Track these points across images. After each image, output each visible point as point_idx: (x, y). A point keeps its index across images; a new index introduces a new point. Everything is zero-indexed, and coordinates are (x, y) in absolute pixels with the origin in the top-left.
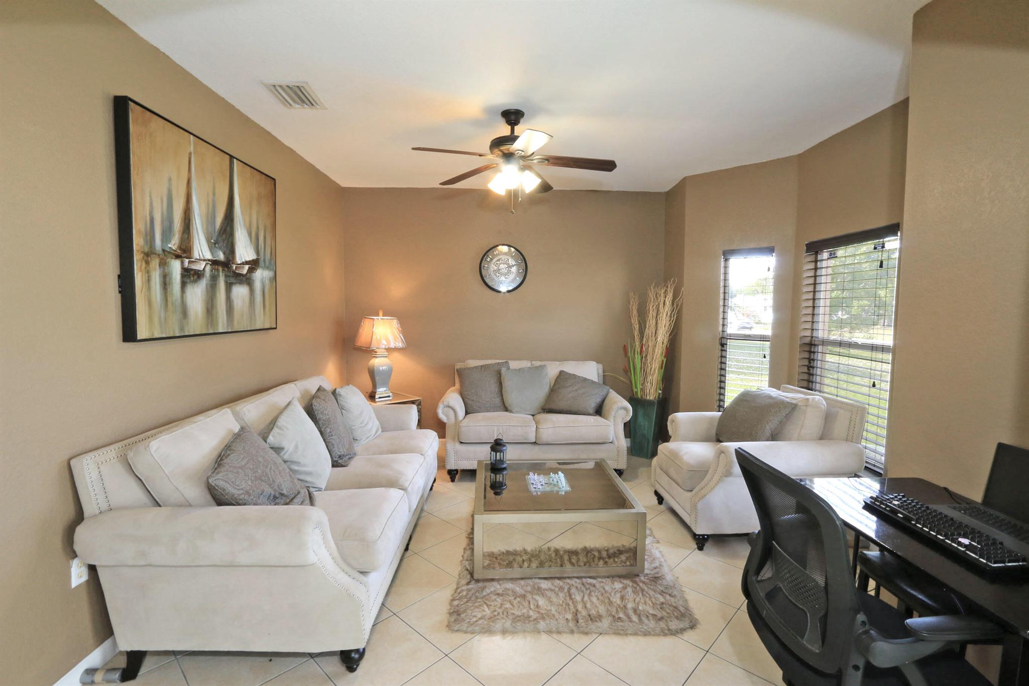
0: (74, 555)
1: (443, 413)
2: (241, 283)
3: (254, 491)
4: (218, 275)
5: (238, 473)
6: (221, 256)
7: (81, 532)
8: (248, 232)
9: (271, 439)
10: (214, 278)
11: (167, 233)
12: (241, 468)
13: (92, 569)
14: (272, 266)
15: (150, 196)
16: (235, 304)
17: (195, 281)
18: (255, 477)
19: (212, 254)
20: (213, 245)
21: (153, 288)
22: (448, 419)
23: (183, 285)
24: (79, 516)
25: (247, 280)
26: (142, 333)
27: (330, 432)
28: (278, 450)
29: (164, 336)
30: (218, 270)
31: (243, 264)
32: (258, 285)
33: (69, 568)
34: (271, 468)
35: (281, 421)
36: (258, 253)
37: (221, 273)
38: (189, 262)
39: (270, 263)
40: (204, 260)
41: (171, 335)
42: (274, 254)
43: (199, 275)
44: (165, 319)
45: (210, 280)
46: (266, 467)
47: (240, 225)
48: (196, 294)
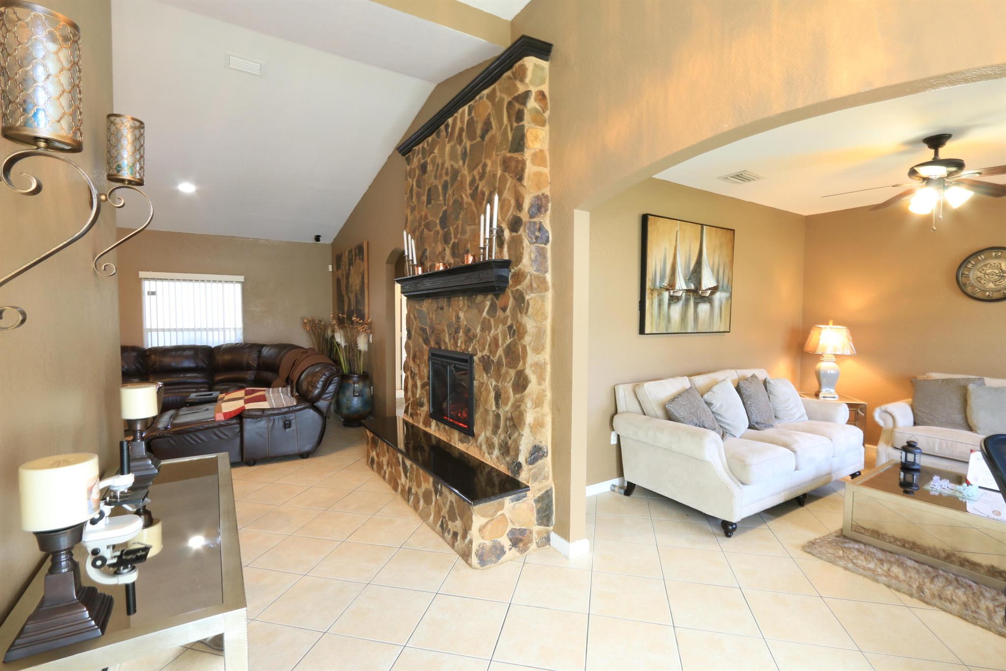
0: (613, 430)
1: (880, 417)
2: (705, 302)
3: (687, 418)
4: (690, 298)
5: (681, 407)
6: (692, 287)
7: (615, 417)
8: (711, 269)
9: (706, 396)
10: (687, 300)
11: (662, 278)
12: (683, 405)
13: (618, 436)
14: (729, 289)
15: (656, 260)
16: (700, 315)
17: (676, 303)
18: (690, 412)
19: (687, 286)
20: (688, 280)
21: (654, 307)
22: (885, 423)
23: (669, 304)
24: (616, 412)
25: (709, 300)
26: (647, 331)
27: (751, 404)
28: (709, 404)
29: (657, 332)
30: (690, 295)
31: (707, 290)
32: (716, 303)
33: (611, 434)
34: (700, 411)
35: (715, 389)
36: (718, 282)
37: (692, 297)
38: (673, 292)
39: (727, 287)
40: (682, 290)
41: (661, 332)
42: (730, 281)
43: (678, 299)
44: (659, 323)
45: (685, 302)
46: (698, 409)
47: (706, 266)
48: (676, 309)
